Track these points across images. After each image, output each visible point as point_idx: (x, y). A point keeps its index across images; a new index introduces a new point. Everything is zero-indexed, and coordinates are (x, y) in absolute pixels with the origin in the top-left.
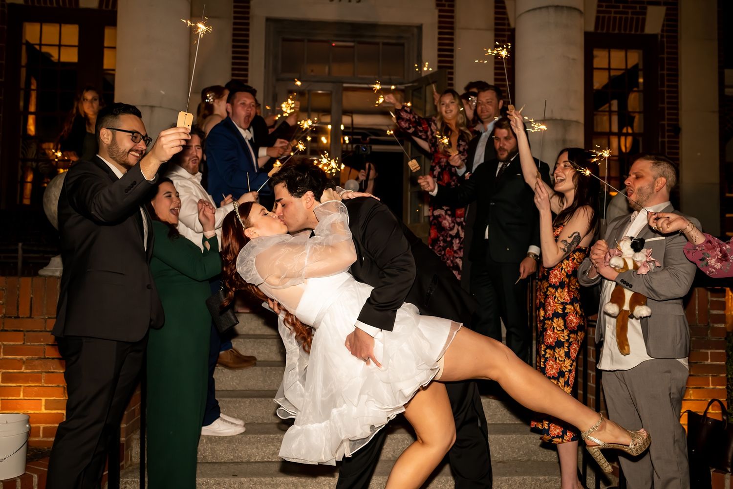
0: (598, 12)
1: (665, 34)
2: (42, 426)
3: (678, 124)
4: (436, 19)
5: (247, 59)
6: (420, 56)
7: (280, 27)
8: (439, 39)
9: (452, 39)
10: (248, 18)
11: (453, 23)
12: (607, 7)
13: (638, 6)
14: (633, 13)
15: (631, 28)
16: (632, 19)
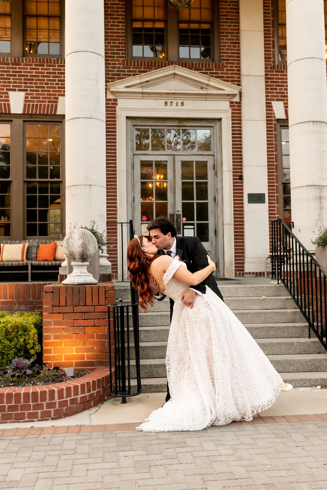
2: (74, 361)
4: (230, 115)
5: (115, 142)
6: (221, 137)
7: (134, 122)
8: (232, 127)
9: (240, 127)
10: (115, 118)
11: (240, 117)
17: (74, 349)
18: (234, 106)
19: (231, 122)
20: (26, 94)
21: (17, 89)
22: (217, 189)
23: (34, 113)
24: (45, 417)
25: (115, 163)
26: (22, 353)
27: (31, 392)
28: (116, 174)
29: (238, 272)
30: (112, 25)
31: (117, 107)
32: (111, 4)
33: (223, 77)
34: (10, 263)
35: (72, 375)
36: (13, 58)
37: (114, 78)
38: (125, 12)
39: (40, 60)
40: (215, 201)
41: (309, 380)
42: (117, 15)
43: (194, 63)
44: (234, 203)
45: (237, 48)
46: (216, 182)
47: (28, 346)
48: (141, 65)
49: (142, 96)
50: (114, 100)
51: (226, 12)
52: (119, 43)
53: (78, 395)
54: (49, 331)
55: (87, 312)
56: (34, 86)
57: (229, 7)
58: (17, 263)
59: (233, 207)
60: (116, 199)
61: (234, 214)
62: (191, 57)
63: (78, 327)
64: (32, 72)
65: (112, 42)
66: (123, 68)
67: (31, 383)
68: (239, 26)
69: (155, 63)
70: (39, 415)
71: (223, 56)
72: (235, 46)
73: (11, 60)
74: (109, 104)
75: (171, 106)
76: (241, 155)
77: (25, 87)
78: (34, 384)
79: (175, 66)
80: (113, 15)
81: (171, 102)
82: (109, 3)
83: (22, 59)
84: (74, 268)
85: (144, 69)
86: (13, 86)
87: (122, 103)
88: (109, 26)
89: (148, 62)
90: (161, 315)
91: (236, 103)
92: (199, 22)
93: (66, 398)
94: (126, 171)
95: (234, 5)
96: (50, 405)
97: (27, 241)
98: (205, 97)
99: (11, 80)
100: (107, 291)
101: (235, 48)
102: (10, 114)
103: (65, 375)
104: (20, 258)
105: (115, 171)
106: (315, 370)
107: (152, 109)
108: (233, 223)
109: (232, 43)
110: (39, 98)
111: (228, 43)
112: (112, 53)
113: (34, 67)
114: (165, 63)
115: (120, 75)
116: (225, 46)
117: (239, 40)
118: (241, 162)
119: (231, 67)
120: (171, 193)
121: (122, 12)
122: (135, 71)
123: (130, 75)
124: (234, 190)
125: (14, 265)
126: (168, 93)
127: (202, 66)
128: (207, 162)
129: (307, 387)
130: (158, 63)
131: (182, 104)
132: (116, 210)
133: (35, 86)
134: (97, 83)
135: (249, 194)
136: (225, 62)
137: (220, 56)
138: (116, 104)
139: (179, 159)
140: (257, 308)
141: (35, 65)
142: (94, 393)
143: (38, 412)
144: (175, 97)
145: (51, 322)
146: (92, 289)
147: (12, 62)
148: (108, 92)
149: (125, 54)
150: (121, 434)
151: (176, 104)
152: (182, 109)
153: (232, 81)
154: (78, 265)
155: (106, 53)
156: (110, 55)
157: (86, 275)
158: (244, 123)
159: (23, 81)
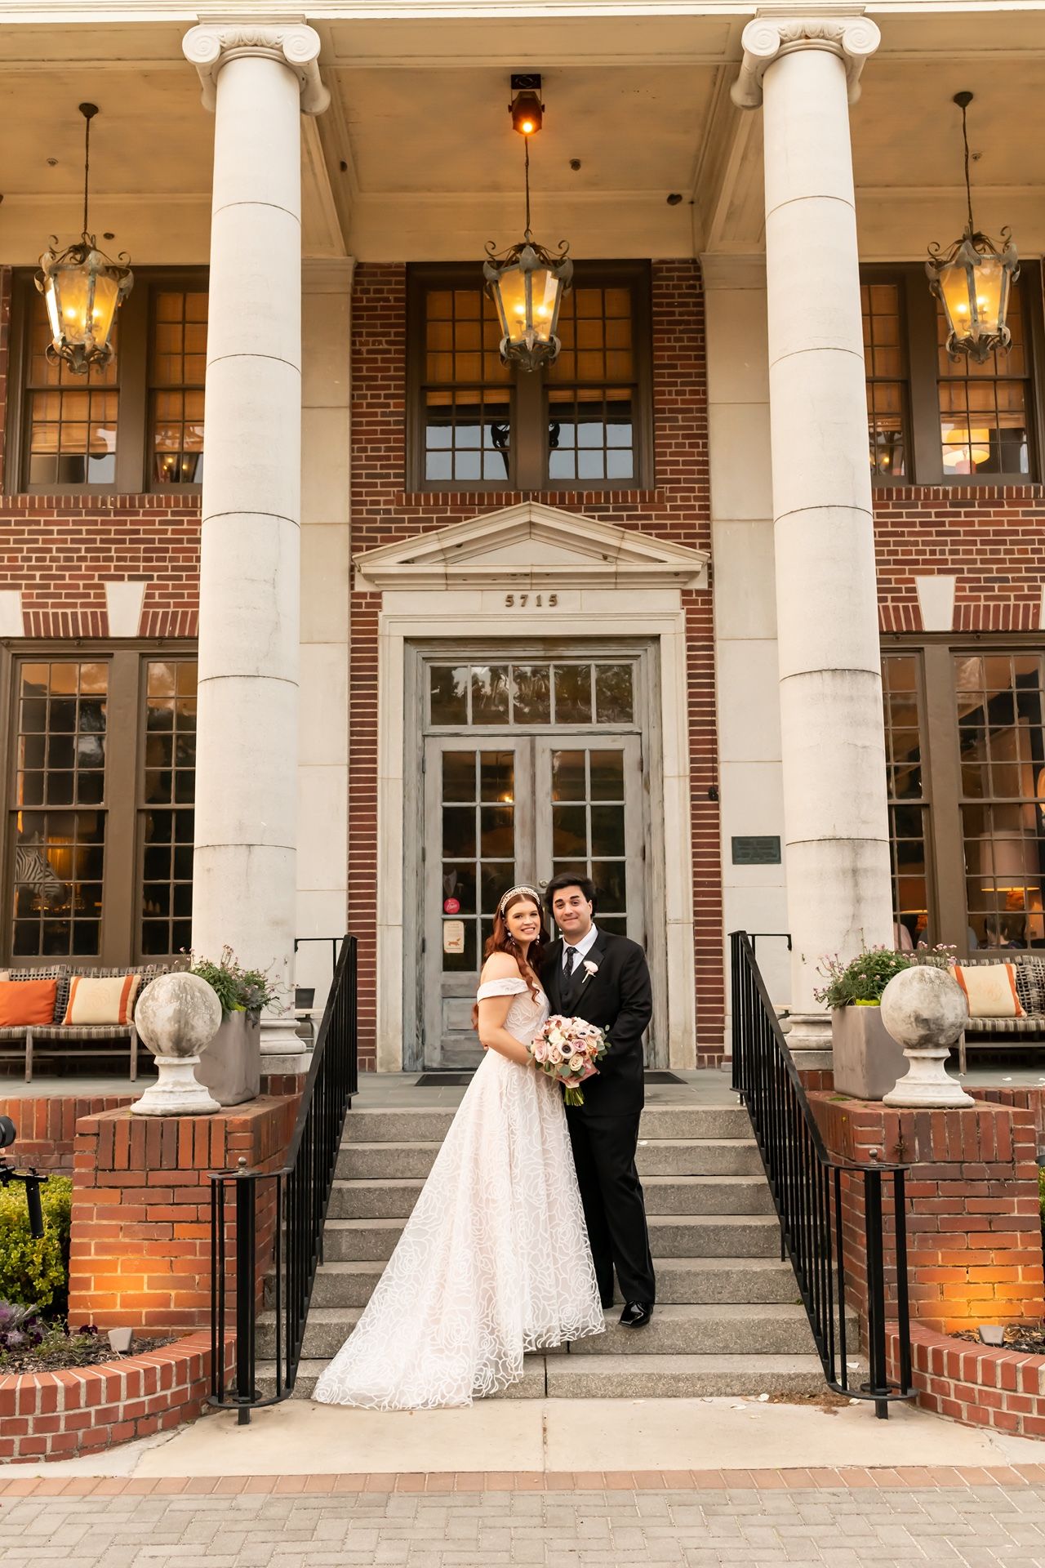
0: (958, 599)
2: (144, 1311)
4: (681, 624)
5: (375, 706)
6: (658, 685)
7: (427, 651)
8: (689, 657)
9: (712, 657)
10: (375, 641)
11: (711, 630)
12: (972, 589)
13: (1026, 585)
14: (1017, 598)
15: (1016, 623)
16: (1017, 607)
17: (146, 1280)
18: (695, 602)
19: (684, 645)
20: (149, 587)
21: (126, 574)
22: (649, 826)
23: (167, 635)
24: (32, 1452)
25: (374, 761)
26: (18, 1287)
27: (18, 1388)
28: (374, 789)
29: (706, 1055)
30: (369, 405)
31: (380, 615)
32: (369, 352)
33: (664, 526)
34: (85, 1030)
35: (125, 1348)
36: (118, 497)
37: (375, 539)
38: (406, 369)
39: (186, 499)
40: (644, 859)
41: (741, 1376)
42: (383, 378)
43: (585, 493)
44: (695, 864)
45: (701, 450)
46: (646, 805)
47: (30, 1271)
48: (445, 503)
49: (447, 584)
50: (374, 595)
51: (670, 358)
52: (388, 449)
53: (118, 1399)
54: (84, 1232)
55: (181, 1186)
56: (170, 565)
57: (677, 344)
58: (102, 1029)
59: (690, 875)
60: (374, 856)
61: (696, 894)
62: (581, 477)
63: (157, 1222)
64: (165, 532)
65: (369, 446)
66: (397, 512)
67: (13, 1366)
68: (705, 393)
69: (481, 496)
70: (16, 1448)
71: (664, 472)
72: (696, 445)
73: (113, 504)
74: (359, 605)
75: (523, 606)
76: (714, 733)
77: (145, 569)
78: (21, 1369)
79: (530, 505)
80: (375, 379)
81: (523, 597)
82: (364, 349)
83: (139, 499)
85: (451, 512)
86: (117, 568)
87: (393, 603)
88: (362, 408)
89: (463, 496)
90: (404, 1189)
91: (699, 592)
92: (603, 386)
93: (87, 1406)
94: (401, 782)
95: (690, 339)
96: (44, 1425)
97: (140, 969)
98: (614, 581)
99: (113, 554)
100: (230, 1133)
101: (696, 450)
102: (106, 638)
103: (108, 1347)
104: (116, 1018)
105: (374, 780)
106: (772, 1350)
107: (472, 617)
108: (692, 918)
109: (686, 437)
110: (182, 596)
111: (676, 437)
112: (368, 476)
113: (169, 517)
114: (508, 497)
115: (389, 530)
116: (669, 446)
117: (705, 427)
118: (714, 751)
119: (683, 499)
120: (522, 836)
121: (396, 369)
122: (430, 520)
123: (416, 530)
124: (694, 826)
125: (94, 1036)
126: (514, 575)
127: (607, 500)
128: (621, 751)
129: (734, 1395)
130: (490, 496)
131: (553, 600)
132: (374, 886)
133: (172, 566)
134: (274, 587)
135: (734, 839)
136: (669, 486)
137: (656, 473)
138: (379, 606)
139: (547, 747)
140: (669, 1171)
141: (174, 513)
142: (165, 1397)
143: (12, 1442)
144: (532, 584)
145: (91, 1209)
146: (194, 1127)
147: (116, 507)
148: (357, 575)
149: (404, 476)
150: (182, 1503)
151: (535, 602)
152: (552, 615)
153: (687, 536)
154: (170, 1066)
155: (353, 476)
156: (364, 480)
157: (189, 1088)
158: (719, 646)
159: (142, 555)
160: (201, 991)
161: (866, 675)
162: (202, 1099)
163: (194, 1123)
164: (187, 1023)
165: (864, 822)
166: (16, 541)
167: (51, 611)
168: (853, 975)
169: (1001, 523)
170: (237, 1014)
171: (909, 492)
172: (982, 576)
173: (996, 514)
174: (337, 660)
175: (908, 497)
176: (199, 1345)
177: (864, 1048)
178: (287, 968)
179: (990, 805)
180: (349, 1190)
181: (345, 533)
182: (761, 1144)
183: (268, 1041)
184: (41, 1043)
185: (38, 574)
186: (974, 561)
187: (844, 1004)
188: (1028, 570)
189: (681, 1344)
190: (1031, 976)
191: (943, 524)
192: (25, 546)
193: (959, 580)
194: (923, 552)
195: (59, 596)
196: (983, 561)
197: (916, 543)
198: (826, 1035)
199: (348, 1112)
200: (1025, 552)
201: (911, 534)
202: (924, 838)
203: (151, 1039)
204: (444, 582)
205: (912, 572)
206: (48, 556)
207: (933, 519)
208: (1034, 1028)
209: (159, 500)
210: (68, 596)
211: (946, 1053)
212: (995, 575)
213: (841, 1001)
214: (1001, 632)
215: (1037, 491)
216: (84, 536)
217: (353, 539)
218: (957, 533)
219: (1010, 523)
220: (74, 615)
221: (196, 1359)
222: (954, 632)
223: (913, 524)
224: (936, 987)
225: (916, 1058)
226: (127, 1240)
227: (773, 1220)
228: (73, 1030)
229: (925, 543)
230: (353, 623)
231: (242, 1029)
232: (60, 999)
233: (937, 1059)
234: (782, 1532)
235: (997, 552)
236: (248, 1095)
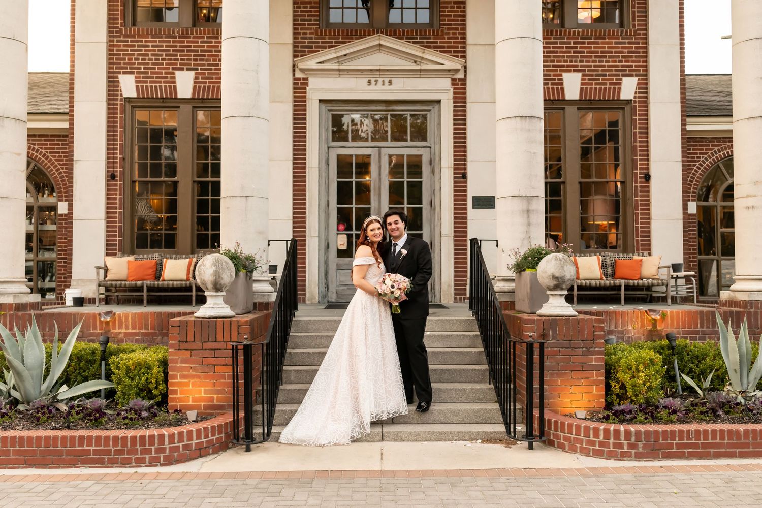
0: (582, 84)
1: (637, 100)
2: (202, 404)
3: (648, 172)
4: (451, 94)
5: (305, 132)
6: (439, 124)
7: (330, 107)
8: (454, 111)
9: (465, 111)
10: (305, 101)
11: (465, 98)
12: (589, 80)
13: (614, 78)
14: (610, 84)
15: (609, 96)
16: (610, 88)
17: (203, 391)
18: (458, 84)
19: (452, 105)
20: (196, 74)
21: (185, 67)
22: (434, 191)
23: (205, 97)
24: (154, 462)
25: (305, 159)
26: (145, 394)
27: (147, 435)
28: (305, 172)
29: (458, 297)
31: (308, 88)
33: (444, 47)
34: (171, 283)
35: (194, 419)
36: (181, 29)
37: (305, 52)
39: (213, 30)
40: (431, 206)
41: (469, 432)
43: (406, 30)
44: (455, 209)
45: (462, 9)
46: (432, 181)
47: (150, 386)
48: (339, 34)
50: (304, 79)
52: (311, 7)
53: (192, 440)
54: (174, 369)
55: (218, 349)
58: (179, 283)
59: (452, 214)
60: (305, 204)
61: (455, 223)
62: (404, 22)
63: (207, 365)
64: (203, 47)
65: (302, 5)
66: (315, 38)
67: (144, 426)
69: (356, 31)
70: (147, 460)
71: (444, 20)
72: (460, 7)
73: (178, 32)
74: (297, 84)
75: (376, 85)
76: (465, 147)
77: (194, 65)
78: (148, 427)
79: (380, 35)
81: (376, 81)
83: (191, 30)
84: (208, 298)
85: (341, 39)
86: (181, 64)
87: (314, 83)
89: (347, 31)
90: (319, 353)
91: (460, 80)
93: (178, 443)
94: (317, 169)
96: (159, 451)
97: (196, 255)
98: (419, 73)
99: (178, 57)
100: (240, 326)
101: (460, 10)
102: (176, 98)
103: (187, 419)
104: (185, 277)
105: (305, 168)
107: (351, 90)
108: (453, 234)
109: (455, 3)
110: (212, 78)
111: (450, 2)
112: (302, 20)
113: (205, 40)
114: (369, 31)
115: (311, 47)
116: (447, 7)
118: (465, 156)
119: (453, 34)
120: (374, 195)
122: (331, 42)
123: (325, 47)
124: (455, 191)
125: (175, 286)
126: (371, 70)
127: (417, 34)
128: (421, 155)
129: (466, 440)
130: (360, 31)
131: (390, 82)
132: (305, 218)
133: (207, 64)
134: (257, 74)
135: (473, 197)
136: (446, 27)
137: (440, 20)
138: (307, 84)
139: (386, 152)
140: (439, 345)
141: (208, 38)
142: (213, 439)
143: (145, 458)
144: (380, 74)
145: (177, 359)
146: (223, 324)
147: (179, 34)
148: (296, 69)
149: (319, 20)
150: (221, 482)
151: (382, 83)
152: (390, 90)
153: (455, 52)
154: (212, 296)
155: (294, 20)
156: (299, 22)
157: (221, 306)
158: (468, 105)
159: (192, 58)
160: (225, 262)
161: (536, 119)
162: (227, 311)
163: (223, 321)
164: (219, 277)
165: (533, 188)
166: (131, 50)
167: (149, 85)
168: (525, 258)
169: (604, 48)
170: (242, 273)
171: (561, 32)
172: (594, 73)
173: (602, 43)
174: (287, 110)
175: (561, 34)
176: (228, 418)
177: (529, 290)
178: (265, 254)
179: (593, 182)
180: (294, 353)
181: (291, 48)
182: (481, 333)
183: (256, 287)
184: (150, 289)
185: (142, 67)
186: (590, 66)
187: (521, 271)
188: (616, 71)
189: (443, 419)
190: (608, 262)
191: (576, 48)
192: (136, 53)
193: (583, 75)
194: (567, 61)
195: (153, 77)
196: (595, 66)
197: (563, 57)
198: (512, 286)
199: (294, 319)
200: (615, 61)
201: (561, 52)
202: (562, 198)
203: (203, 284)
204: (338, 73)
205: (561, 71)
206: (147, 58)
207: (572, 45)
208: (608, 285)
209: (200, 31)
210: (157, 77)
211: (566, 292)
212: (600, 73)
213: (519, 270)
214: (602, 100)
215: (622, 32)
216: (164, 48)
217: (294, 51)
218: (583, 52)
219: (609, 48)
220: (161, 87)
221: (226, 424)
222: (580, 100)
223: (562, 48)
224: (562, 263)
225: (552, 295)
226: (194, 373)
227: (486, 367)
228: (166, 283)
229: (568, 57)
230: (294, 93)
231: (244, 280)
232: (159, 269)
233: (561, 295)
234: (485, 493)
235: (601, 61)
236: (249, 311)
